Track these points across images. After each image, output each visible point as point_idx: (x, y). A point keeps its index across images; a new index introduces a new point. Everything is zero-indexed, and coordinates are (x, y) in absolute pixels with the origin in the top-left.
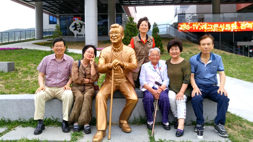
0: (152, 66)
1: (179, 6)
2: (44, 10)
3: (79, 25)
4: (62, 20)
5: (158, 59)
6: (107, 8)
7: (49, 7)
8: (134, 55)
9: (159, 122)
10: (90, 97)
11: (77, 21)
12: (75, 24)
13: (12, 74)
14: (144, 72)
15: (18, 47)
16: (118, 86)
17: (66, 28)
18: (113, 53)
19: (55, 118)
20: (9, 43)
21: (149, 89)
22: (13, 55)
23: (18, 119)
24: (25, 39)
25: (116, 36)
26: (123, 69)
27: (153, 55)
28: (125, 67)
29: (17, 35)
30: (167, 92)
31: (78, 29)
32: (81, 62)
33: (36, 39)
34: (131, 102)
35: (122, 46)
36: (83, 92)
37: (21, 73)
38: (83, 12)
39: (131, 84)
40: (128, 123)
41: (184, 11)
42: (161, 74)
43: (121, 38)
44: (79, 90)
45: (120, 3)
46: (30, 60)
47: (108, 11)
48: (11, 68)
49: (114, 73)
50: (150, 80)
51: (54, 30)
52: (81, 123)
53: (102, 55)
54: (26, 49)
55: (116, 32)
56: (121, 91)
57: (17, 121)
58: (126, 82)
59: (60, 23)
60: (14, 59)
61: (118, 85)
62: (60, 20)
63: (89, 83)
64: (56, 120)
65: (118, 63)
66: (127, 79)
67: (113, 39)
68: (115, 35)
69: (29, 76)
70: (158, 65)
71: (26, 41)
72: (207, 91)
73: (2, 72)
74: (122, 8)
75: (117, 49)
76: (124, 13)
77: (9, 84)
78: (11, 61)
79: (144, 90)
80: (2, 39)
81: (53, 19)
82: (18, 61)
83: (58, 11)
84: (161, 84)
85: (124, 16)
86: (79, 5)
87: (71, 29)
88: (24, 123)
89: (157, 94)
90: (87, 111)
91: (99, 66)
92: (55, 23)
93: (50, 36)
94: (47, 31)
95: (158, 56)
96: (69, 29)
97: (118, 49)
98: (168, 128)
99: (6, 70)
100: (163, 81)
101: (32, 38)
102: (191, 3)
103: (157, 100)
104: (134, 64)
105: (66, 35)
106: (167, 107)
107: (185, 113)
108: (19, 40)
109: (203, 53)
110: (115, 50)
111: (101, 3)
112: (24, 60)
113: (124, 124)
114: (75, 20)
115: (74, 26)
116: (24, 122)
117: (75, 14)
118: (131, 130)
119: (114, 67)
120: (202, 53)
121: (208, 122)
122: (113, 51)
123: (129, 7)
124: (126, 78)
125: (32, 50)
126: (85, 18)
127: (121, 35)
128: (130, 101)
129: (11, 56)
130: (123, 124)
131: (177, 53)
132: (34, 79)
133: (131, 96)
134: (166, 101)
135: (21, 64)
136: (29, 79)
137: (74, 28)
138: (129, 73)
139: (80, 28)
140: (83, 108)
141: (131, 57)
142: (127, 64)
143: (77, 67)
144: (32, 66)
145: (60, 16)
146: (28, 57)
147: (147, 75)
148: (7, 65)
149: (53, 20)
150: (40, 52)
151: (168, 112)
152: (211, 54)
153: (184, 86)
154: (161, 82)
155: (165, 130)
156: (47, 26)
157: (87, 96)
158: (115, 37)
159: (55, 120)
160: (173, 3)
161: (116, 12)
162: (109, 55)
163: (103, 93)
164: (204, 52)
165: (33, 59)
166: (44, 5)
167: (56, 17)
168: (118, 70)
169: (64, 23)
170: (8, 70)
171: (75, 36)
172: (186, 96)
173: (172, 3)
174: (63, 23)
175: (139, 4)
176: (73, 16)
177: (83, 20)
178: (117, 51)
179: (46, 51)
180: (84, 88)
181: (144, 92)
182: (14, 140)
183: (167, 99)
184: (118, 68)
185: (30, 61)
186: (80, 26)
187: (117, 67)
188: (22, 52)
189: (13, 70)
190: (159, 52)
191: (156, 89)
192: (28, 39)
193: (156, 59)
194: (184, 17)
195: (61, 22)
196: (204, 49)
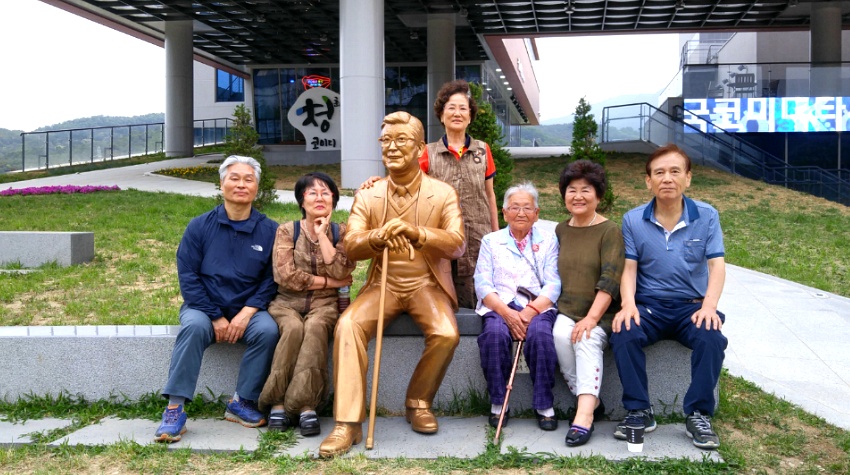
0: (511, 241)
1: (697, 36)
2: (195, 49)
3: (321, 106)
4: (261, 87)
5: (532, 220)
6: (426, 44)
7: (213, 40)
8: (455, 205)
9: (529, 410)
10: (321, 330)
11: (316, 92)
12: (309, 101)
13: (85, 271)
14: (488, 257)
15: (103, 184)
16: (405, 298)
17: (277, 117)
18: (392, 200)
19: (218, 394)
20: (72, 170)
21: (496, 307)
22: (88, 212)
23: (107, 397)
24: (127, 156)
25: (399, 148)
26: (415, 247)
27: (516, 206)
28: (420, 241)
29: (100, 139)
30: (551, 317)
31: (320, 120)
32: (301, 226)
33: (167, 155)
34: (437, 344)
35: (419, 178)
36: (303, 314)
37: (113, 270)
38: (335, 58)
39: (445, 292)
40: (431, 408)
41: (713, 53)
42: (539, 264)
43: (416, 153)
44: (294, 308)
45: (473, 24)
46: (146, 226)
47: (430, 53)
48: (83, 252)
49: (390, 258)
50: (505, 282)
51: (231, 124)
52: (291, 406)
53: (357, 205)
54: (131, 190)
55: (399, 137)
56: (414, 312)
57: (106, 403)
58: (428, 286)
59: (255, 96)
60: (90, 223)
61: (404, 295)
62: (255, 86)
63: (325, 288)
64: (220, 401)
65: (400, 229)
66: (432, 278)
67: (390, 157)
68: (397, 146)
69: (140, 278)
70: (531, 239)
71: (132, 164)
72: (671, 317)
73: (54, 265)
74: (479, 43)
75: (402, 188)
76: (486, 61)
77: (77, 301)
78: (82, 230)
79: (482, 311)
80: (47, 156)
81: (231, 82)
82: (104, 232)
83: (246, 55)
84: (536, 294)
85: (490, 71)
86: (323, 33)
87: (295, 120)
88: (126, 407)
89: (521, 324)
90: (312, 368)
91: (347, 237)
92: (237, 97)
93: (219, 146)
94: (209, 125)
95: (529, 211)
96: (286, 120)
97: (407, 187)
98: (549, 426)
99: (66, 259)
100: (542, 286)
101: (153, 153)
102: (735, 24)
103: (518, 340)
104: (450, 234)
105: (277, 141)
106: (548, 362)
107: (597, 379)
108: (108, 159)
109: (660, 200)
110: (396, 192)
111: (403, 25)
112: (126, 228)
113: (418, 411)
114: (308, 88)
115: (304, 109)
116: (125, 404)
117: (309, 65)
118: (437, 427)
119: (389, 241)
120: (658, 202)
121: (676, 411)
122: (391, 193)
123: (504, 40)
124: (428, 275)
125: (153, 194)
126: (341, 81)
127: (414, 145)
128: (434, 340)
129: (82, 214)
130: (415, 409)
131: (586, 202)
132: (156, 287)
133: (439, 328)
134: (544, 344)
135: (115, 242)
136: (141, 286)
137: (305, 116)
138: (440, 261)
139: (325, 117)
140: (301, 362)
141: (444, 213)
142: (428, 234)
143: (289, 240)
144: (150, 247)
145: (256, 71)
146: (139, 218)
147: (497, 266)
148: (68, 241)
149: (231, 87)
150: (180, 202)
151: (551, 378)
152: (685, 201)
153: (601, 301)
154: (535, 290)
155: (539, 430)
156: (208, 110)
157: (313, 326)
158: (395, 150)
159: (216, 401)
160: (667, 25)
161: (458, 59)
162: (378, 207)
163: (356, 316)
164: (663, 195)
165: (154, 223)
166: (195, 33)
167: (241, 74)
168: (400, 248)
169: (270, 96)
170: (73, 259)
171: (309, 147)
172: (603, 328)
173: (665, 25)
174: (266, 99)
175: (541, 29)
176: (303, 73)
177: (336, 88)
178: (404, 195)
179: (201, 198)
180: (308, 304)
181: (484, 318)
182: (97, 447)
183: (548, 338)
184: (399, 244)
185: (145, 232)
186: (325, 109)
187: (397, 240)
188: (119, 201)
189: (90, 259)
190: (533, 198)
191: (520, 309)
192: (140, 155)
193: (525, 219)
194: (714, 77)
195: (259, 92)
196: (662, 186)
